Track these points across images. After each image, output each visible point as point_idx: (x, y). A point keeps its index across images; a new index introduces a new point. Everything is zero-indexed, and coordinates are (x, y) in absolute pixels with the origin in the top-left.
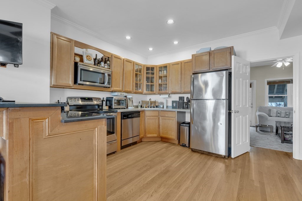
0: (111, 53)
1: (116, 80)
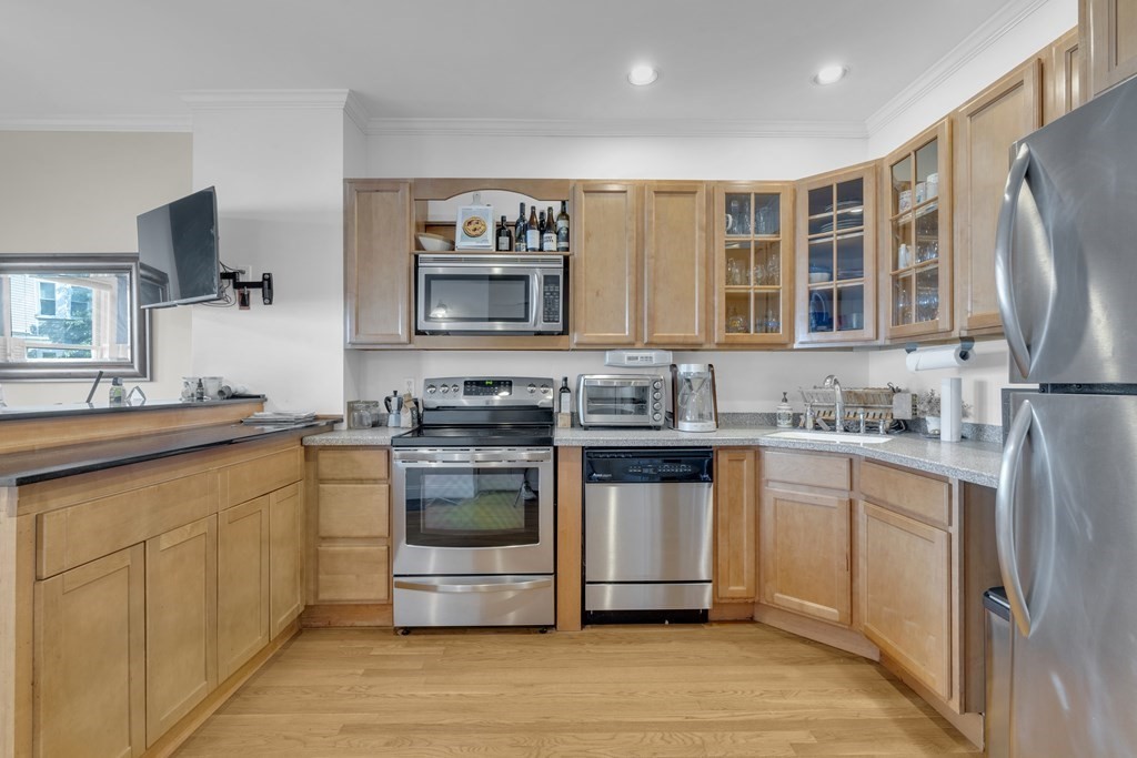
0: (568, 180)
1: (598, 294)
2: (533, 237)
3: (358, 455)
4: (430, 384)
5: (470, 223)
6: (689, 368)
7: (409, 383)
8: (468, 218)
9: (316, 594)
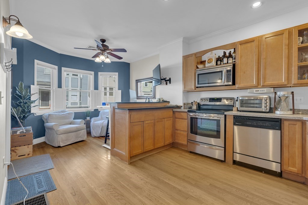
2: (225, 60)
3: (182, 113)
4: (202, 99)
5: (209, 60)
6: (280, 93)
7: (198, 99)
8: (209, 59)
9: (175, 140)
